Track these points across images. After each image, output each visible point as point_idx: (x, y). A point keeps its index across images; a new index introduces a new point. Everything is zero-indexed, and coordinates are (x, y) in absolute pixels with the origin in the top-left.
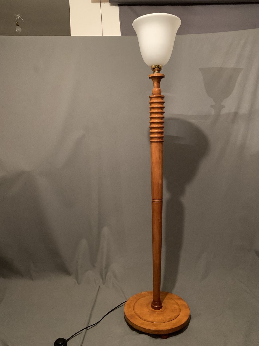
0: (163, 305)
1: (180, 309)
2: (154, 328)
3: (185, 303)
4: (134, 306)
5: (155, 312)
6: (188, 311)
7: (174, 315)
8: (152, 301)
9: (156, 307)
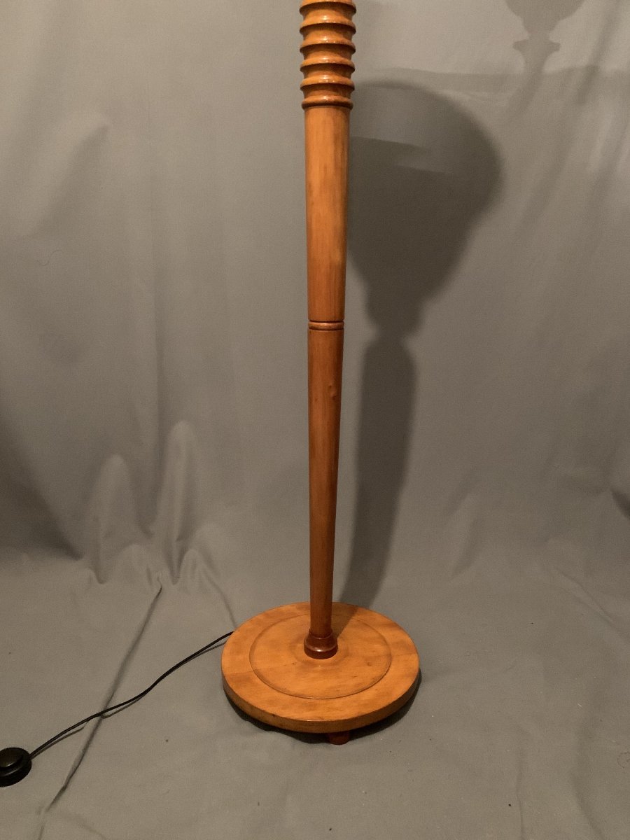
0: (341, 644)
1: (390, 655)
2: (307, 715)
3: (408, 639)
4: (253, 648)
5: (315, 665)
6: (413, 662)
7: (370, 673)
8: (307, 632)
9: (319, 651)
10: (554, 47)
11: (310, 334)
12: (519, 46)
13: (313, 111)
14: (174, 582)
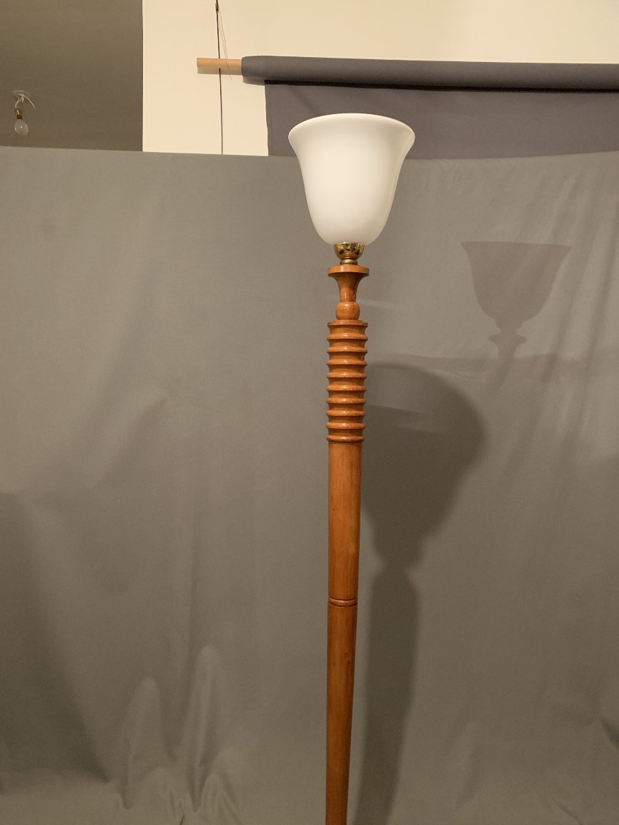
10: (523, 340)
11: (329, 607)
12: (493, 339)
13: (335, 445)
14: (195, 810)
